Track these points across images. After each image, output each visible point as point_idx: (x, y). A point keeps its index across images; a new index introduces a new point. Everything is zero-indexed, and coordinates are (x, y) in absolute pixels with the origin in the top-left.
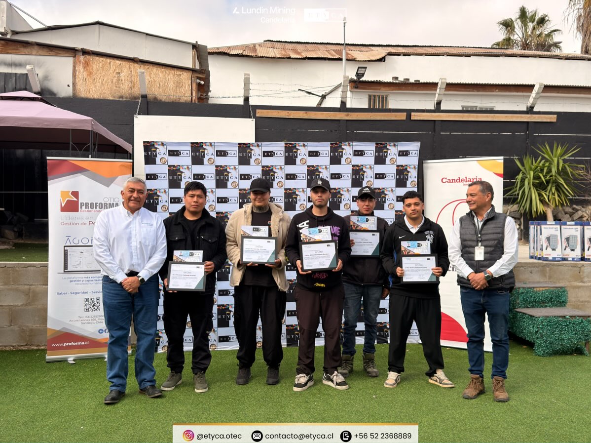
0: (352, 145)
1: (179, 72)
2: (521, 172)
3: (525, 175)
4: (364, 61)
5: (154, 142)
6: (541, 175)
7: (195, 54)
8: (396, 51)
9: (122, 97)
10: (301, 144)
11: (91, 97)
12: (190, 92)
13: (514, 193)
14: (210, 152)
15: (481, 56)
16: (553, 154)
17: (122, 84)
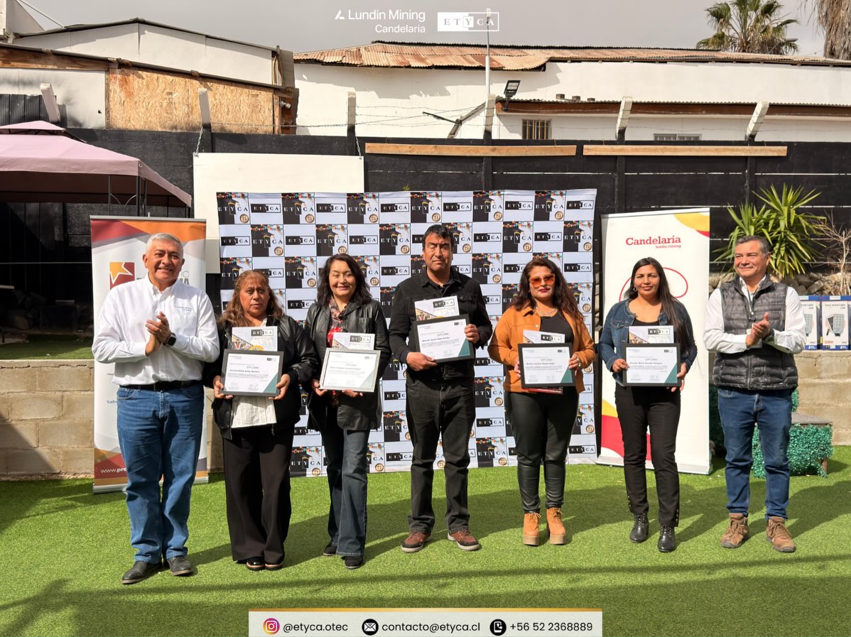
0: (503, 195)
1: (256, 91)
2: (737, 227)
3: (742, 232)
4: (515, 70)
5: (231, 193)
6: (764, 231)
7: (275, 64)
8: (561, 56)
9: (176, 128)
10: (434, 193)
11: (132, 128)
12: (271, 119)
13: (727, 257)
14: (308, 206)
15: (681, 62)
16: (781, 202)
17: (176, 108)
